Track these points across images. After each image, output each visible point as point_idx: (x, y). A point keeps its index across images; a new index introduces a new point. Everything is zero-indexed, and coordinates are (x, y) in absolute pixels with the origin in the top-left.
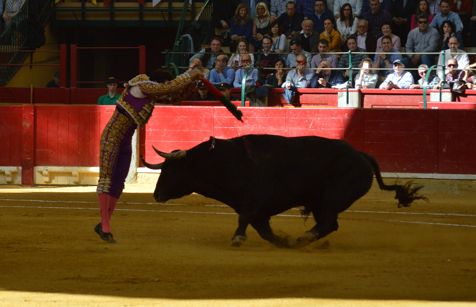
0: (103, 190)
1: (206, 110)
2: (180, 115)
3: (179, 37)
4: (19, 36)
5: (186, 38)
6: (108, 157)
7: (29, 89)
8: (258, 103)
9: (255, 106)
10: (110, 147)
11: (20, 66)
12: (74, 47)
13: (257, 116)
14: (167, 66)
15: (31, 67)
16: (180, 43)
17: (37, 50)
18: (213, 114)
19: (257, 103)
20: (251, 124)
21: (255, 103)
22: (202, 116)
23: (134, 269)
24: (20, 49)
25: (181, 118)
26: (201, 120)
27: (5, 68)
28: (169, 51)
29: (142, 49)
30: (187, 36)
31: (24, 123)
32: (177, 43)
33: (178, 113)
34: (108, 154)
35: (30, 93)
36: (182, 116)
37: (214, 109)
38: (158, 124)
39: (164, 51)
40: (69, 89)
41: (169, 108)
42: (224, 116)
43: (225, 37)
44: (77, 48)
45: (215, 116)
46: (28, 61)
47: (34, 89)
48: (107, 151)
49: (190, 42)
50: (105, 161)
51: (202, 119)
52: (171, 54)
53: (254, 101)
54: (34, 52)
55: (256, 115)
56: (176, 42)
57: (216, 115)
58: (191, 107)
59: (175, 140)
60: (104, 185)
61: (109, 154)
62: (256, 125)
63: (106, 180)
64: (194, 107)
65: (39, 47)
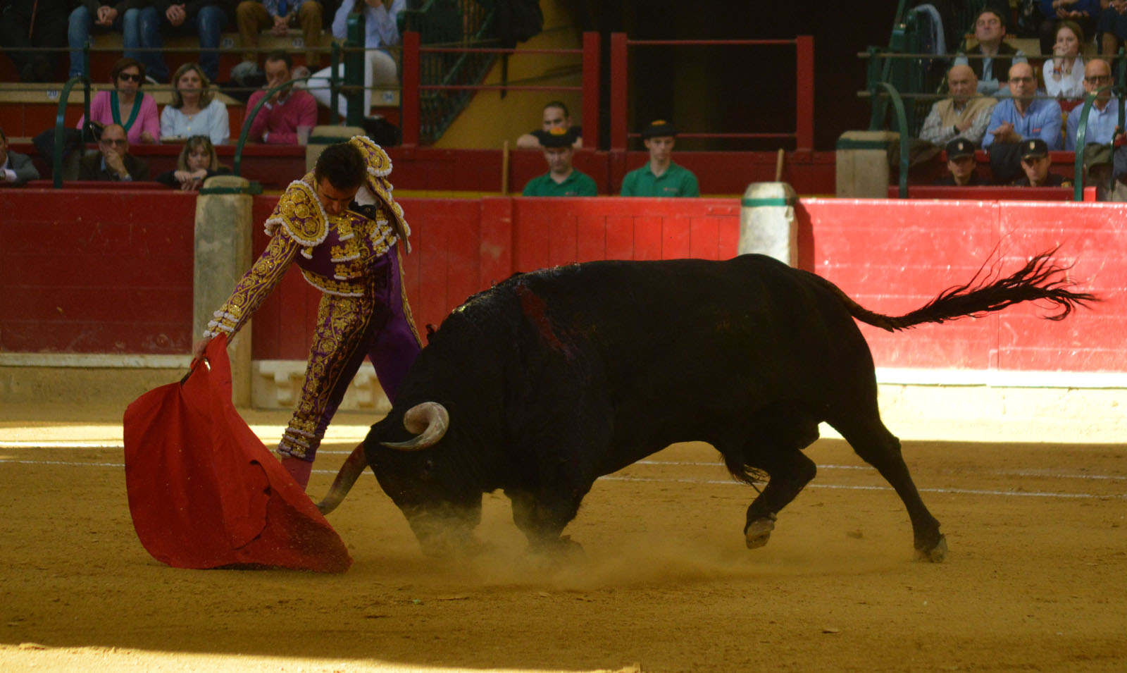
0: (292, 449)
1: (979, 212)
2: (907, 225)
3: (905, 12)
4: (472, 9)
5: (925, 16)
6: (321, 369)
7: (499, 154)
8: (1120, 191)
9: (1111, 200)
10: (331, 344)
11: (474, 93)
12: (620, 41)
13: (1117, 226)
14: (874, 90)
15: (503, 94)
16: (907, 30)
17: (521, 47)
18: (996, 223)
19: (1116, 193)
20: (1101, 250)
21: (1110, 191)
22: (966, 228)
23: (788, 648)
24: (475, 45)
25: (911, 233)
26: (965, 238)
27: (434, 95)
28: (878, 51)
29: (805, 45)
30: (928, 9)
31: (484, 247)
32: (901, 29)
33: (902, 221)
34: (323, 362)
35: (501, 164)
36: (914, 228)
37: (1000, 208)
38: (848, 249)
39: (864, 50)
40: (605, 153)
41: (878, 207)
42: (1027, 227)
43: (1026, 12)
44: (629, 41)
45: (1002, 229)
46: (494, 78)
47: (511, 153)
48: (324, 355)
49: (935, 26)
50: (312, 380)
51: (966, 236)
52: (883, 60)
53: (1110, 187)
54: (511, 54)
55: (1114, 226)
56: (895, 26)
57: (1006, 226)
58: (936, 202)
59: (895, 292)
60: (297, 438)
61: (326, 362)
62: (1115, 252)
63: (304, 425)
64: (946, 203)
65: (524, 39)
